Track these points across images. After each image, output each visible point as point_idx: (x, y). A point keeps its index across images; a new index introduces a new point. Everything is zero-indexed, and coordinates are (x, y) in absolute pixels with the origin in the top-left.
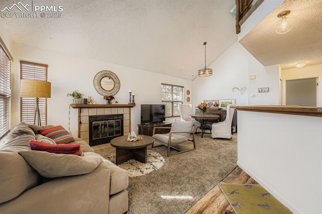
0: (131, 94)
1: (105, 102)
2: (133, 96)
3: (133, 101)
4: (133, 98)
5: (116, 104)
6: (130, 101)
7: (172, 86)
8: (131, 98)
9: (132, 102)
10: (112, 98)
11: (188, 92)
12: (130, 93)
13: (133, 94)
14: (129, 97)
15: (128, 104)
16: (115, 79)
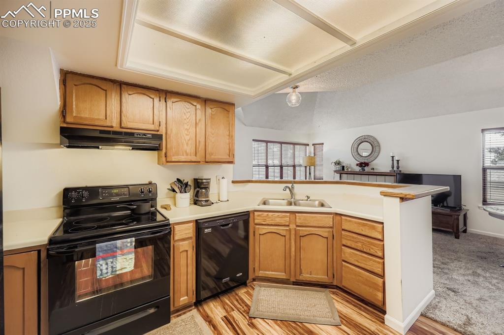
0: (393, 159)
1: (358, 169)
2: (398, 161)
3: (398, 167)
4: (398, 163)
5: (372, 171)
6: (393, 168)
8: (393, 163)
9: (395, 169)
10: (367, 164)
13: (396, 158)
14: (391, 162)
15: (389, 172)
16: (372, 143)
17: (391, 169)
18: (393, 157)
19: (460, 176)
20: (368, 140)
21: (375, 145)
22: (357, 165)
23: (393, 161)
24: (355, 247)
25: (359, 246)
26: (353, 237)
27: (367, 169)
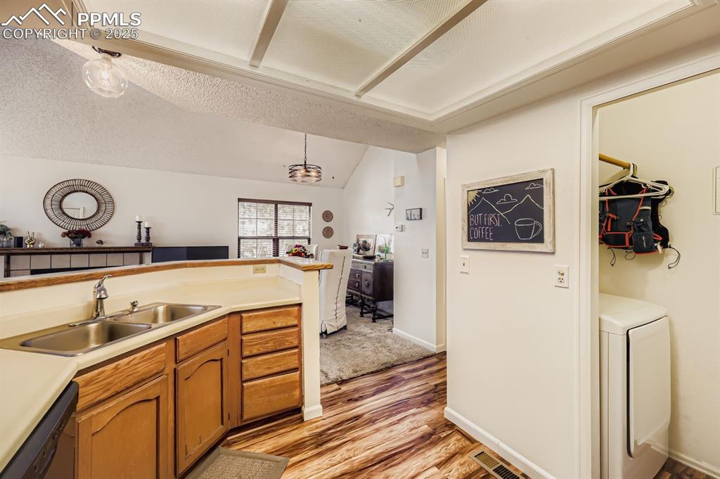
0: (139, 226)
1: (67, 243)
2: (148, 229)
3: (148, 238)
4: (148, 232)
5: (97, 245)
6: (140, 240)
7: (276, 203)
8: (140, 232)
9: (143, 241)
10: (86, 234)
11: (328, 216)
12: (137, 224)
13: (145, 225)
14: (137, 230)
15: (134, 245)
16: (98, 196)
17: (136, 241)
18: (140, 222)
19: (228, 247)
20: (89, 190)
21: (104, 202)
22: (64, 235)
23: (139, 228)
24: (265, 350)
25: (270, 346)
26: (261, 338)
27: (86, 243)
